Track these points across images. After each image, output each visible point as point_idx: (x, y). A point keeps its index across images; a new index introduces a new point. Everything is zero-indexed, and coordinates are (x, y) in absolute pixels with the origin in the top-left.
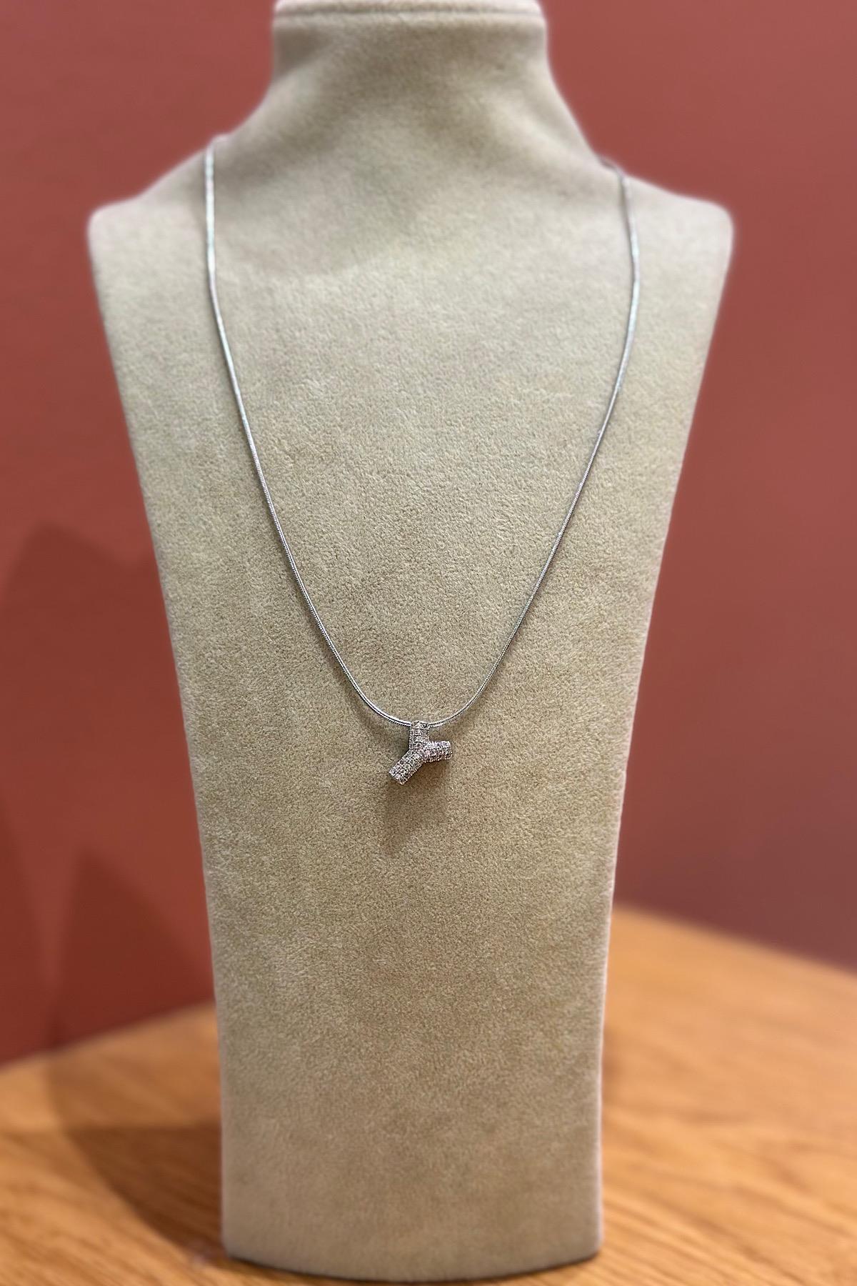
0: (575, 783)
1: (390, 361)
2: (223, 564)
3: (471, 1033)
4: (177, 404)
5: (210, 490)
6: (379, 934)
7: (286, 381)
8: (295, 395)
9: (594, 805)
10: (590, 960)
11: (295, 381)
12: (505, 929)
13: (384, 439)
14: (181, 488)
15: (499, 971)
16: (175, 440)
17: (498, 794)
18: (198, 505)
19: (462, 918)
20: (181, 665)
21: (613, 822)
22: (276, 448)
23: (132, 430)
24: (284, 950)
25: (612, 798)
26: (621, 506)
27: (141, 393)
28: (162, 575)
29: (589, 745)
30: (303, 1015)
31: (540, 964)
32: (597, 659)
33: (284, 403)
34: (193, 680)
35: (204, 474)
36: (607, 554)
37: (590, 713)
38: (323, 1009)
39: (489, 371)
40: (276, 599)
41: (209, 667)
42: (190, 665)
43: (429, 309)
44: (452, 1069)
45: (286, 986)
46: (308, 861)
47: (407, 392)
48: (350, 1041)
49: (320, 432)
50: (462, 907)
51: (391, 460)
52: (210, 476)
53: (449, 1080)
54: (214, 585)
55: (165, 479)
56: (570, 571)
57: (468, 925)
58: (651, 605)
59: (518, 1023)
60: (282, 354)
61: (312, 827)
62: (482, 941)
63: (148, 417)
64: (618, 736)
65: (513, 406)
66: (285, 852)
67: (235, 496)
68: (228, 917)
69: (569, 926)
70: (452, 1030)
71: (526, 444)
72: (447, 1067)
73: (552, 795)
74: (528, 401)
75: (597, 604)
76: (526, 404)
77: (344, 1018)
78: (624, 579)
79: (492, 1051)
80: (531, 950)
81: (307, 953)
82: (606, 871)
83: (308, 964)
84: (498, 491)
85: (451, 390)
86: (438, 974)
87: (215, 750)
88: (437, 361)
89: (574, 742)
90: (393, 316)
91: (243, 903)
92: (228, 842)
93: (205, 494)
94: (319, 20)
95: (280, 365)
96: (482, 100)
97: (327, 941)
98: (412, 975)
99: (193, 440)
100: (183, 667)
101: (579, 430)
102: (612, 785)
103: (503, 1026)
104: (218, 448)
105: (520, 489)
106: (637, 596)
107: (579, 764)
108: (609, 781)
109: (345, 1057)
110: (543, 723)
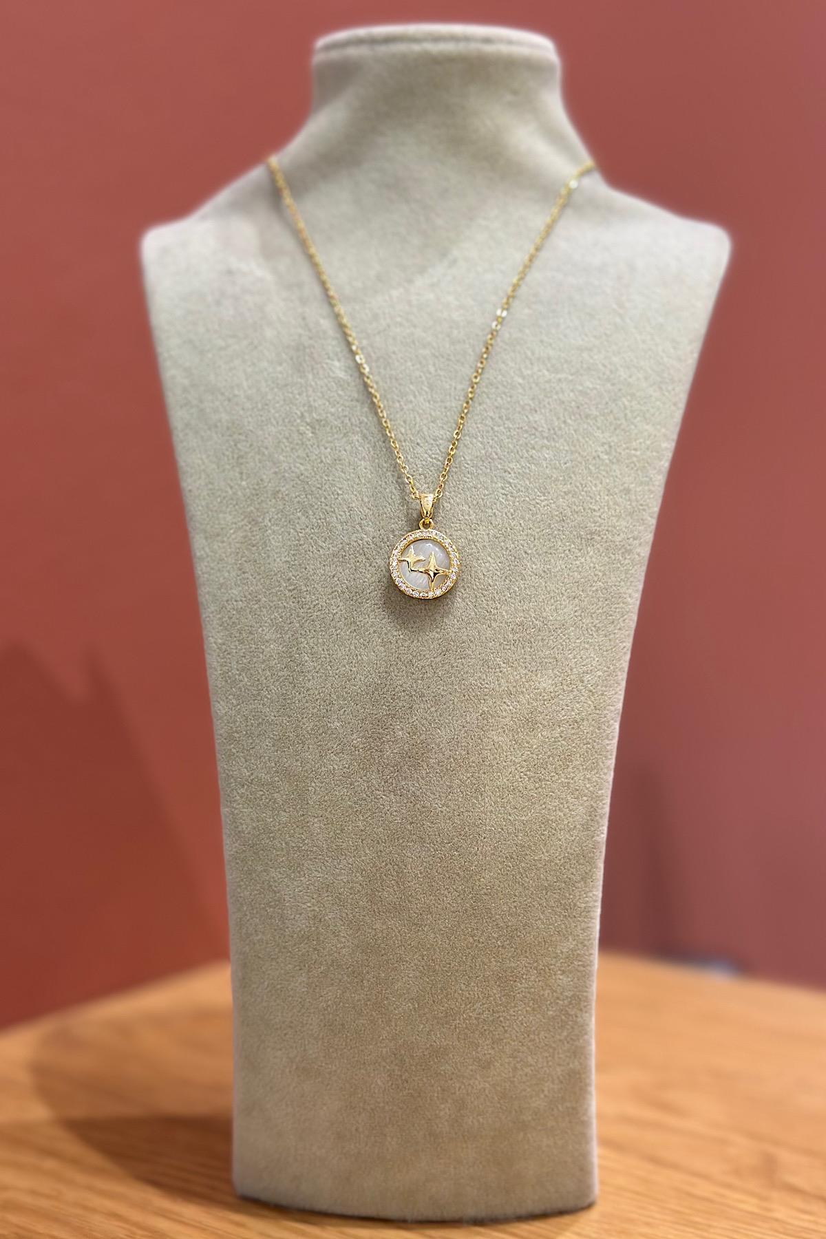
0: (569, 731)
1: (405, 344)
2: (247, 523)
4: (210, 383)
6: (381, 867)
7: (310, 361)
8: (318, 374)
9: (587, 752)
11: (318, 362)
12: (500, 867)
14: (211, 457)
15: (494, 907)
16: (207, 414)
94: (352, 52)
95: (305, 348)
96: (497, 122)
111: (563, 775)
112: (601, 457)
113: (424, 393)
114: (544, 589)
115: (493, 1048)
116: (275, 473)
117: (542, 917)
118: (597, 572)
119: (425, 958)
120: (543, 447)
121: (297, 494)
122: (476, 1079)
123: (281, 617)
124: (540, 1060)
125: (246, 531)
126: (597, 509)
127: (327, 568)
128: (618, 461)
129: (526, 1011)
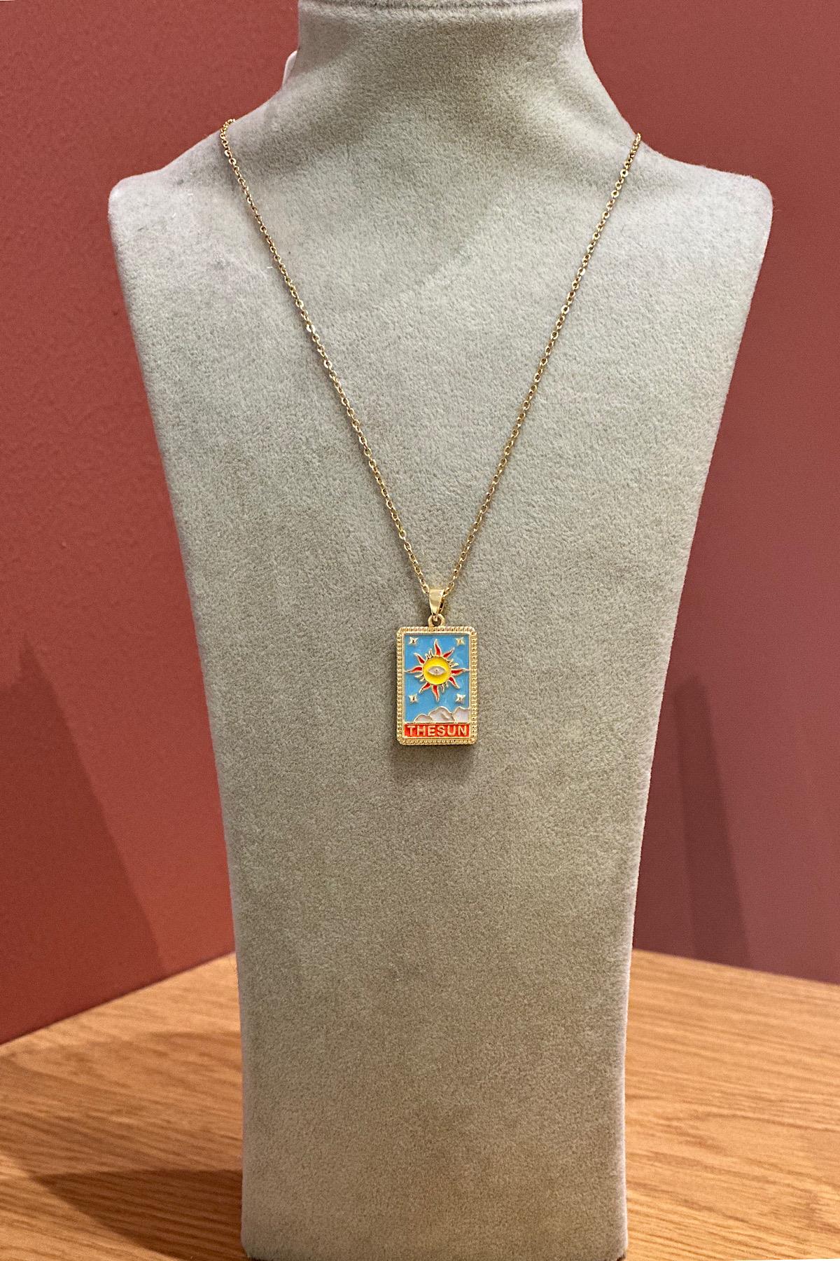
0: (598, 782)
1: (418, 359)
2: (251, 562)
3: (493, 1027)
4: (204, 400)
5: (238, 488)
6: (403, 928)
12: (527, 925)
13: (411, 438)
14: (208, 486)
15: (521, 966)
16: (202, 437)
18: (226, 502)
19: (484, 914)
22: (303, 447)
23: (158, 426)
24: (309, 944)
25: (637, 797)
26: (647, 506)
27: (169, 388)
36: (633, 554)
69: (591, 923)
71: (553, 445)
72: (470, 1060)
73: (575, 794)
74: (555, 400)
75: (621, 605)
76: (552, 404)
77: (368, 1011)
78: (649, 580)
80: (553, 946)
81: (332, 947)
82: (629, 870)
83: (333, 958)
84: (524, 491)
85: (478, 389)
87: (242, 747)
89: (598, 742)
90: (421, 313)
91: (268, 898)
92: (254, 837)
93: (233, 491)
97: (352, 936)
99: (220, 438)
100: (209, 665)
111: (592, 829)
112: (631, 485)
113: (439, 416)
114: (571, 633)
115: (520, 1107)
116: (280, 506)
117: (570, 973)
118: (627, 612)
119: (449, 1019)
120: (568, 476)
121: (305, 530)
122: (502, 1138)
123: (291, 666)
124: (568, 1117)
125: (249, 569)
126: (626, 543)
127: (340, 614)
128: (649, 488)
129: (554, 1068)
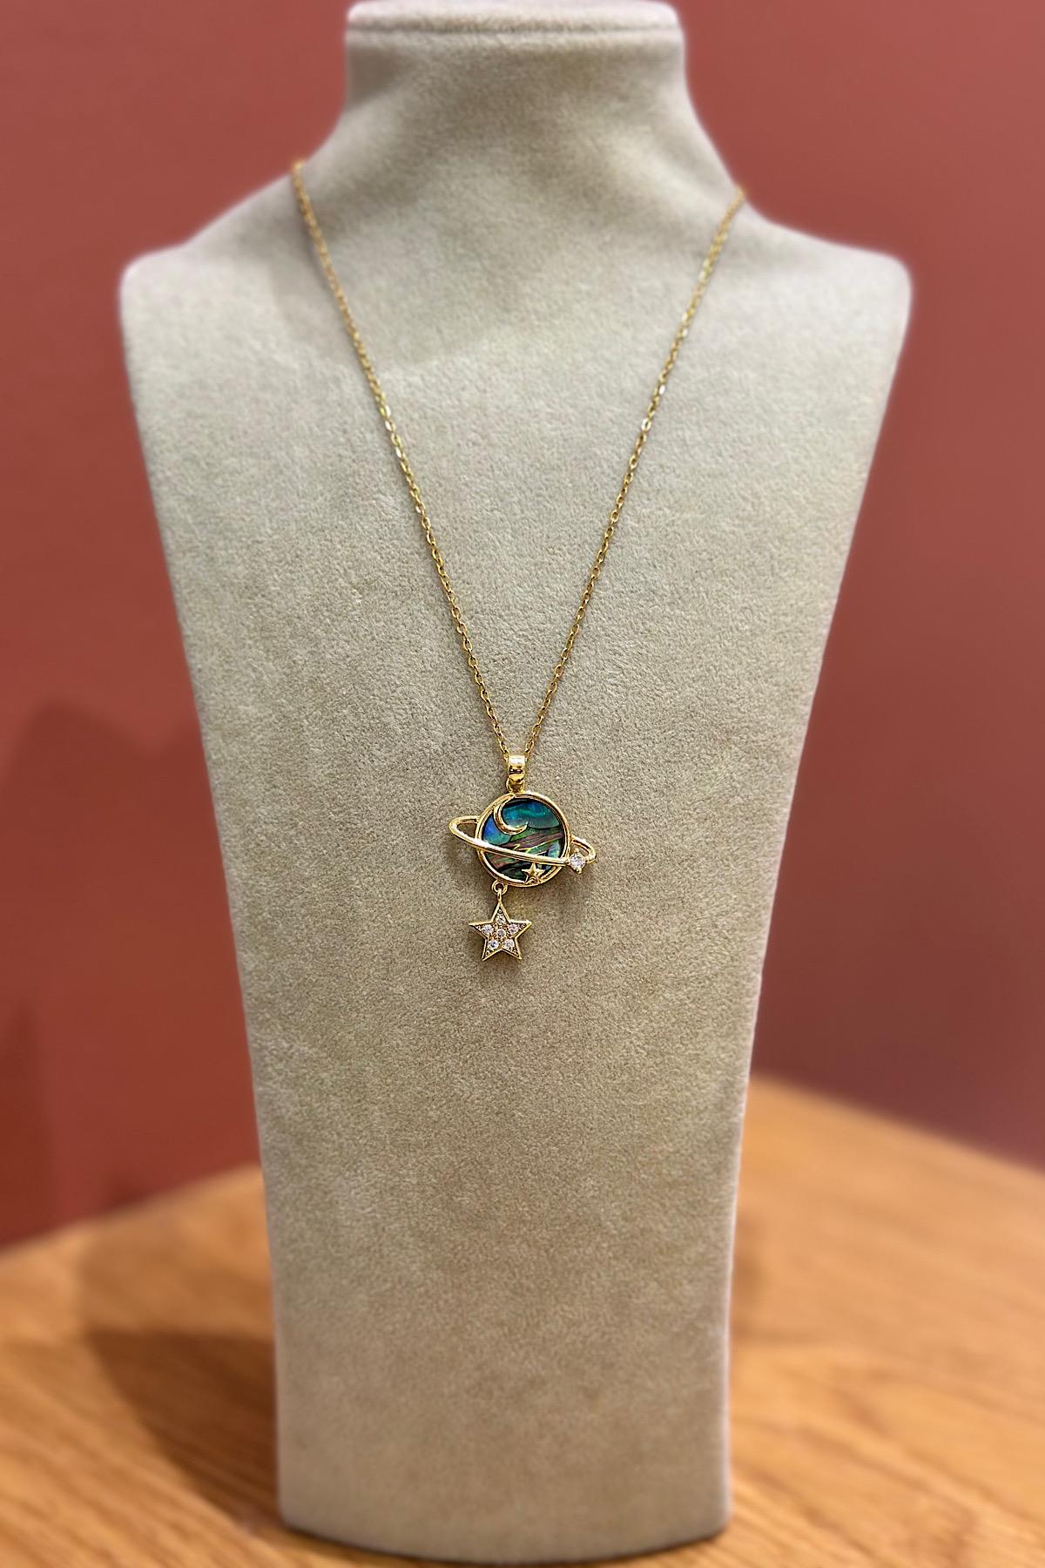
0: (699, 990)
1: (480, 471)
2: (277, 721)
3: (571, 1284)
4: (221, 522)
5: (262, 630)
6: (460, 1168)
7: (354, 496)
8: (365, 514)
9: (722, 1015)
10: (715, 1198)
11: (364, 496)
12: (611, 1163)
13: (471, 570)
14: (226, 626)
15: (604, 1212)
16: (219, 566)
17: (605, 1003)
18: (247, 647)
19: (559, 1151)
20: (227, 841)
21: (744, 1035)
22: (340, 580)
23: (168, 551)
24: (347, 1183)
25: (745, 1007)
26: (760, 653)
27: (179, 505)
28: (204, 731)
29: (717, 945)
30: (370, 1259)
31: (654, 1204)
32: (727, 841)
33: (351, 524)
34: (241, 859)
35: (254, 610)
36: (742, 713)
37: (717, 906)
38: (393, 1254)
39: (601, 485)
40: (338, 766)
41: (259, 845)
42: (236, 842)
43: (531, 408)
44: (548, 1326)
45: (351, 1226)
46: (376, 1081)
47: (499, 511)
48: (427, 1292)
49: (394, 560)
50: (560, 1138)
51: (480, 597)
52: (261, 611)
53: (544, 1338)
54: (265, 746)
55: (207, 614)
56: (696, 734)
57: (567, 1159)
58: (795, 773)
59: (627, 1272)
60: (348, 460)
61: (381, 1040)
62: (583, 1178)
63: (187, 535)
64: (752, 933)
65: (631, 530)
66: (349, 1069)
67: (291, 637)
68: (280, 1142)
69: (690, 1159)
70: (548, 1281)
71: (645, 578)
72: (542, 1323)
73: (671, 1004)
74: (648, 522)
75: (727, 775)
76: (645, 527)
77: (419, 1264)
78: (761, 743)
79: (596, 1304)
80: (643, 1187)
81: (375, 1188)
82: (735, 1093)
83: (377, 1200)
84: (609, 636)
85: (555, 509)
86: (532, 1215)
87: (266, 945)
88: (538, 473)
89: (698, 941)
90: (485, 415)
91: (299, 1126)
92: (281, 1054)
93: (255, 634)
94: (400, 40)
95: (346, 476)
96: (600, 141)
97: (398, 1175)
98: (500, 1217)
99: (240, 568)
100: (228, 844)
101: (711, 560)
102: (744, 991)
103: (609, 1276)
104: (271, 577)
105: (636, 633)
106: (777, 764)
107: (704, 968)
108: (740, 986)
109: (420, 1309)
110: (660, 919)
112: (741, 627)
114: (666, 809)
115: (603, 1375)
118: (734, 784)
120: (663, 617)
122: (582, 1410)
123: (326, 848)
125: (275, 730)
